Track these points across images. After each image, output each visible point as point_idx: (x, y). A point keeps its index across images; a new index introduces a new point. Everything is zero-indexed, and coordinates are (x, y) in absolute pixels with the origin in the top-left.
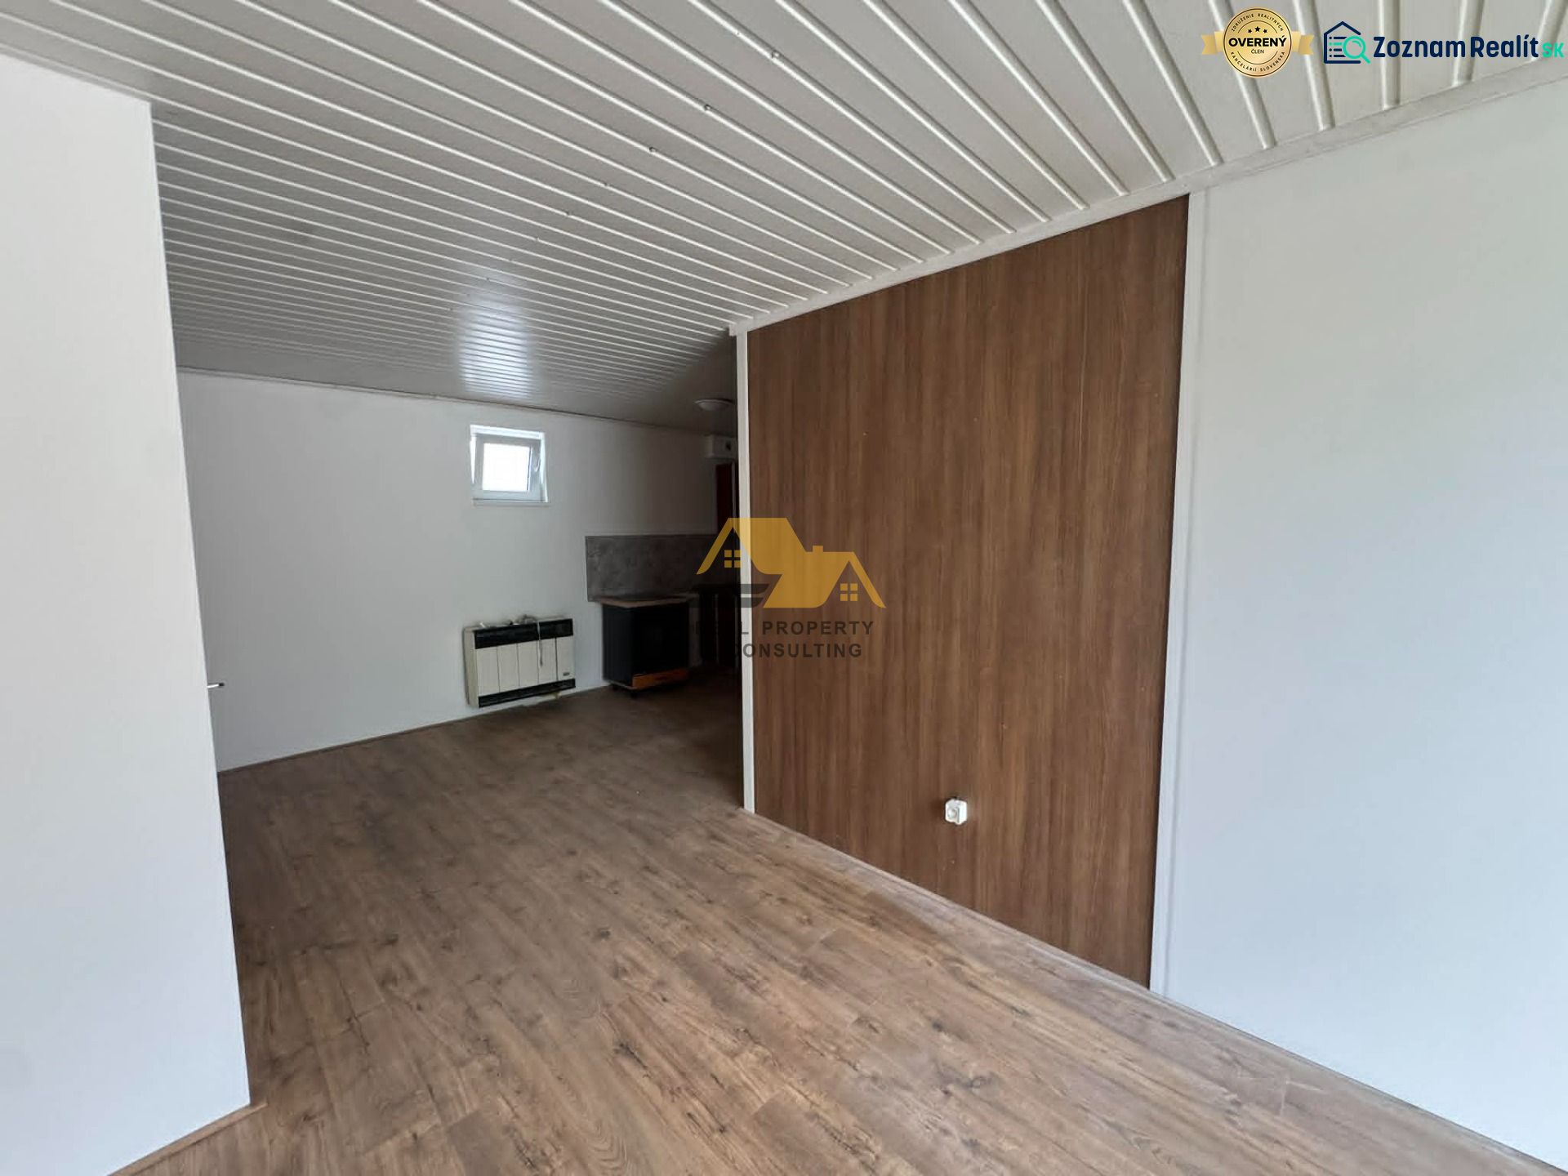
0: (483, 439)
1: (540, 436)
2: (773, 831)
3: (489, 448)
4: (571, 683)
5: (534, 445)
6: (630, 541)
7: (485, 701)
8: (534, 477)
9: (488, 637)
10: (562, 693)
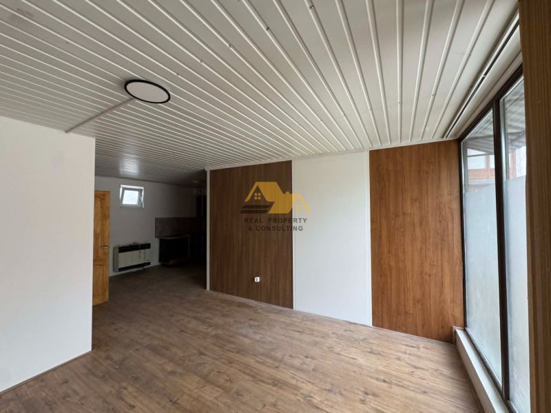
0: (124, 189)
1: (142, 188)
2: (215, 294)
3: (126, 191)
4: (149, 263)
5: (140, 191)
6: (169, 219)
7: (121, 270)
8: (140, 200)
9: (123, 249)
10: (146, 267)
